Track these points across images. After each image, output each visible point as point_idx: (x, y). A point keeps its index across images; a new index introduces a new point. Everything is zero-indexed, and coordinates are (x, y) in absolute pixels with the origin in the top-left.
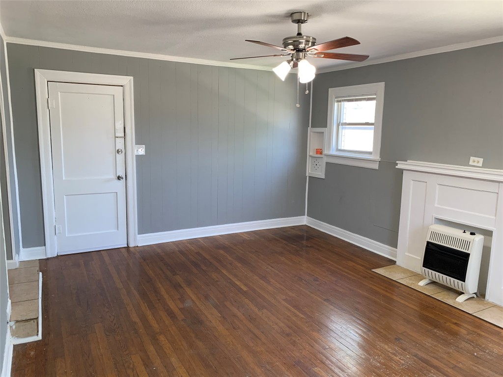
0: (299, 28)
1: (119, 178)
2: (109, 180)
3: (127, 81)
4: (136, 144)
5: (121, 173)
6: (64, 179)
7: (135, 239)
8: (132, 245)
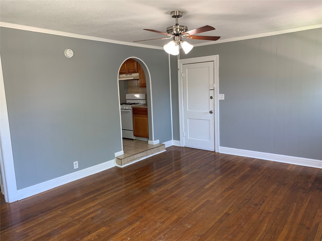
0: (177, 21)
1: (211, 112)
2: (206, 113)
3: (216, 58)
4: (220, 93)
5: (212, 109)
6: (188, 110)
7: (218, 149)
8: (216, 151)
